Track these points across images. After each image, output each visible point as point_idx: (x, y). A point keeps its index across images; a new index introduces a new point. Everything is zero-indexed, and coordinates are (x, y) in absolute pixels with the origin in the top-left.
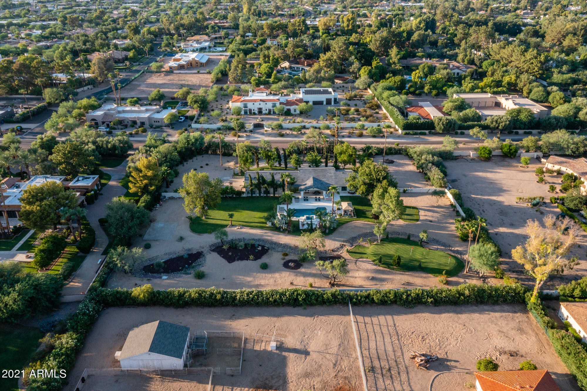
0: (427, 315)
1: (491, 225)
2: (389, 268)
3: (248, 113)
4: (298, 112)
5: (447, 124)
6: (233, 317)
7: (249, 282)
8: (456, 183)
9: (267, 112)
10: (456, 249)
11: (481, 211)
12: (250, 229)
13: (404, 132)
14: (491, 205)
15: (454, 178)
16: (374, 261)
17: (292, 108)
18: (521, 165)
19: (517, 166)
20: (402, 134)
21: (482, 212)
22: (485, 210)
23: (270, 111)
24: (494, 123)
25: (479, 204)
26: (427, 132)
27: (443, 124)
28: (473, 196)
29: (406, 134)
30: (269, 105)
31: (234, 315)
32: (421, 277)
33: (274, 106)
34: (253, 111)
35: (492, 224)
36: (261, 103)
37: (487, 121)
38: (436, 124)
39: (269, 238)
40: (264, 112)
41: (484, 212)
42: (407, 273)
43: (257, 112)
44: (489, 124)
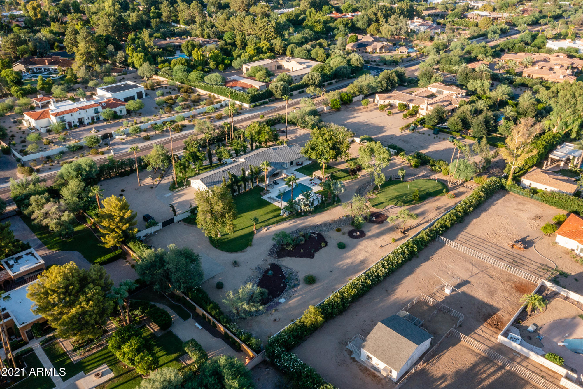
0: (475, 221)
2: (411, 204)
3: (68, 128)
4: (124, 112)
5: (283, 88)
6: (389, 292)
7: (352, 263)
9: (90, 121)
10: (421, 174)
12: (276, 225)
13: (252, 105)
14: (391, 139)
16: (396, 204)
17: (117, 109)
18: (363, 107)
19: (360, 109)
20: (250, 107)
23: (93, 118)
24: (311, 81)
25: (385, 141)
26: (267, 100)
27: (281, 90)
28: (372, 137)
29: (255, 106)
30: (91, 112)
31: (387, 291)
32: (435, 201)
33: (97, 112)
34: (73, 124)
35: (411, 151)
36: (82, 111)
37: (303, 80)
38: (274, 92)
39: (304, 225)
40: (86, 122)
42: (425, 202)
43: (78, 124)
44: (307, 82)
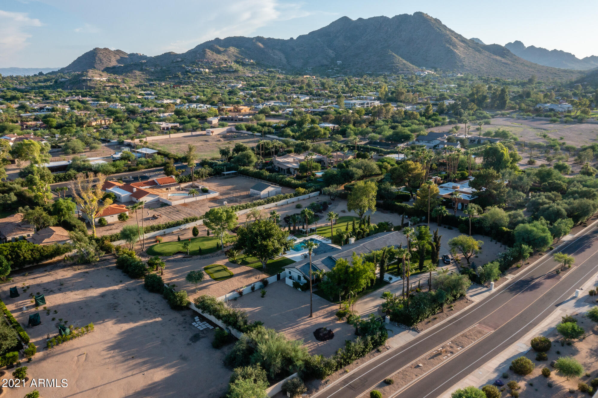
1: (127, 289)
8: (191, 335)
11: (142, 302)
14: (130, 313)
15: (198, 343)
21: (140, 301)
22: (137, 304)
25: (146, 309)
28: (159, 319)
35: (126, 291)
41: (138, 302)
